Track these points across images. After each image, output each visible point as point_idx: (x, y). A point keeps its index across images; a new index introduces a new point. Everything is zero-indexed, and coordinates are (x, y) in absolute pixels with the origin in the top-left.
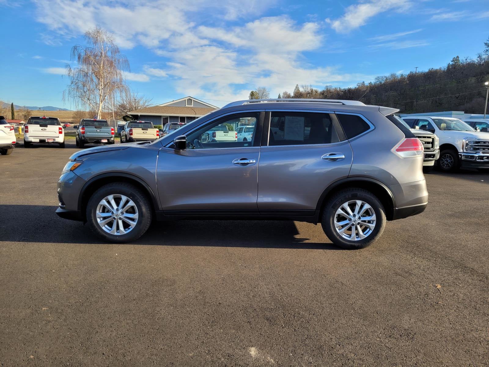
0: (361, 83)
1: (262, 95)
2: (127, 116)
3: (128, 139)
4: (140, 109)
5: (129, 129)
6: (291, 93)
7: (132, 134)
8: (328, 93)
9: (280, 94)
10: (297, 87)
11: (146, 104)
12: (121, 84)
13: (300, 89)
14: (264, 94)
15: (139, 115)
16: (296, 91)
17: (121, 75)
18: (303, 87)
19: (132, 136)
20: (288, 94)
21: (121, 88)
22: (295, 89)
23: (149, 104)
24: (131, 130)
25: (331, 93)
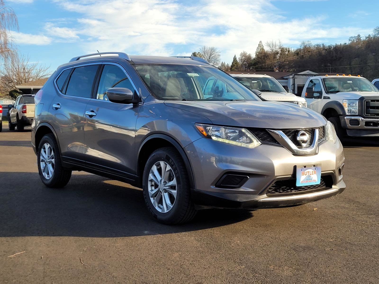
0: (355, 37)
1: (209, 58)
2: (15, 91)
3: (20, 119)
4: (31, 81)
5: (21, 106)
6: (251, 54)
7: (25, 112)
8: (305, 53)
9: (235, 56)
10: (260, 45)
11: (41, 74)
12: (6, 48)
13: (264, 48)
14: (212, 56)
15: (32, 88)
16: (259, 50)
17: (6, 35)
18: (269, 45)
19: (25, 115)
20: (247, 55)
21: (6, 53)
22: (258, 48)
23: (45, 74)
24: (24, 107)
25: (309, 52)
